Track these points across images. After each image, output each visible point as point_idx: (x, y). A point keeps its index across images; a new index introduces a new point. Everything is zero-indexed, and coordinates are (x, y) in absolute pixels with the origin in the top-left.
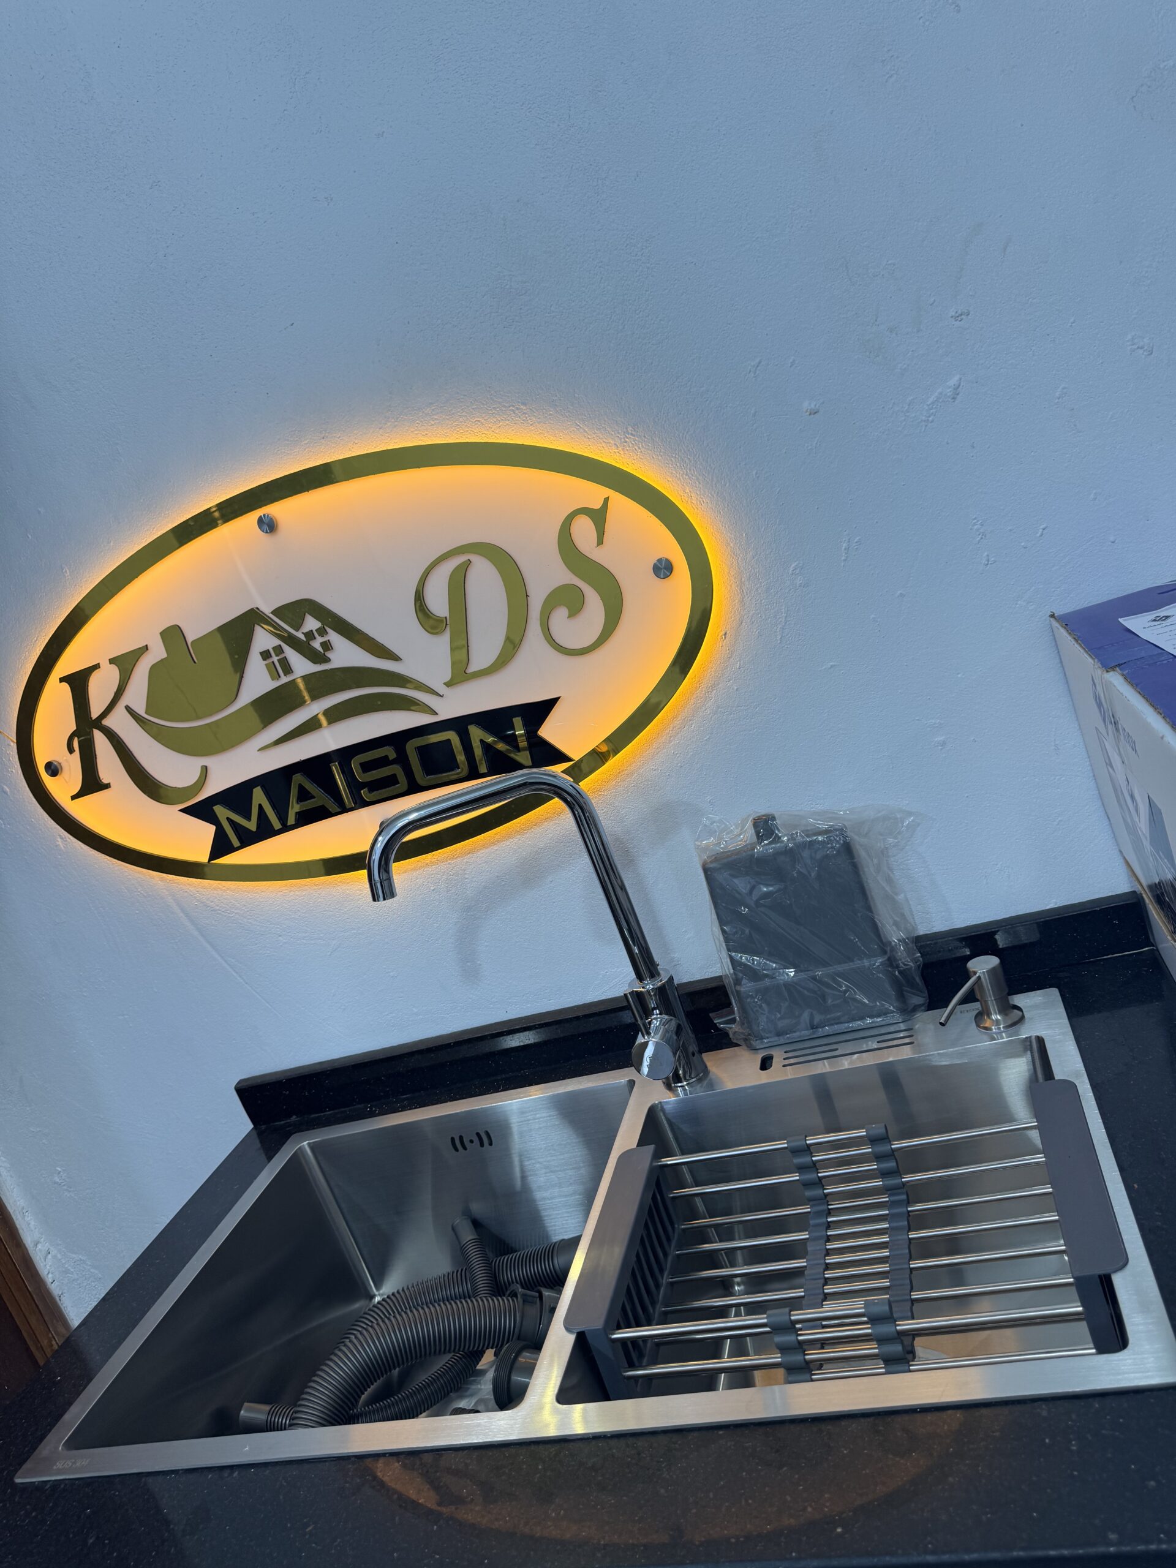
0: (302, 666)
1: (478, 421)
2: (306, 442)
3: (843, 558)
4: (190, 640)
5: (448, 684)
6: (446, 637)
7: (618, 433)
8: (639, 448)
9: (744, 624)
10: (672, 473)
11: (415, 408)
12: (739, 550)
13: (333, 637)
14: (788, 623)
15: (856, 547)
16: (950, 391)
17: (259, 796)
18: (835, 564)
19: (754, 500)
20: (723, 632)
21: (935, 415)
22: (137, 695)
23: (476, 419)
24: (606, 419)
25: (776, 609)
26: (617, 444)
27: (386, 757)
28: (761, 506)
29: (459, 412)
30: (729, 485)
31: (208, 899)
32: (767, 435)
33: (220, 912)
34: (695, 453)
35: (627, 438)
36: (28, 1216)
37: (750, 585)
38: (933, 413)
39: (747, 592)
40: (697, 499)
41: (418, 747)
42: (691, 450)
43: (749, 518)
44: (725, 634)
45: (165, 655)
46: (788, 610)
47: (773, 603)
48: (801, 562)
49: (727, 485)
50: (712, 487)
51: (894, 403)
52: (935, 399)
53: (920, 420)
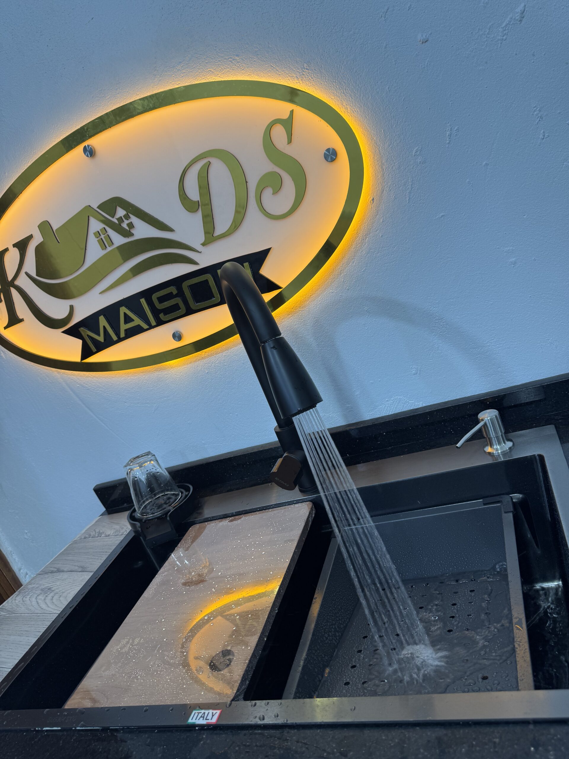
0: (118, 240)
1: (210, 71)
2: (109, 97)
3: (448, 142)
4: (54, 229)
5: (203, 244)
6: (199, 214)
7: (298, 69)
8: (312, 78)
9: (385, 192)
10: (334, 93)
11: (171, 67)
12: (380, 142)
13: (134, 219)
14: (413, 189)
15: (456, 134)
16: (518, 16)
17: (103, 322)
18: (442, 146)
19: (388, 107)
20: (372, 198)
21: (507, 35)
22: (30, 265)
23: (209, 70)
24: (290, 60)
25: (405, 180)
26: (298, 76)
27: (172, 293)
28: (393, 110)
29: (198, 66)
30: (371, 98)
31: (84, 383)
32: (395, 61)
33: (91, 390)
34: (348, 77)
35: (304, 72)
36: (14, 556)
37: (388, 166)
38: (505, 34)
39: (386, 170)
40: (351, 109)
41: (189, 286)
42: (345, 76)
43: (385, 119)
44: (373, 199)
45: (42, 240)
46: (413, 180)
47: (403, 176)
48: (420, 147)
49: (370, 98)
50: (360, 100)
51: (479, 29)
52: (507, 23)
53: (497, 39)
